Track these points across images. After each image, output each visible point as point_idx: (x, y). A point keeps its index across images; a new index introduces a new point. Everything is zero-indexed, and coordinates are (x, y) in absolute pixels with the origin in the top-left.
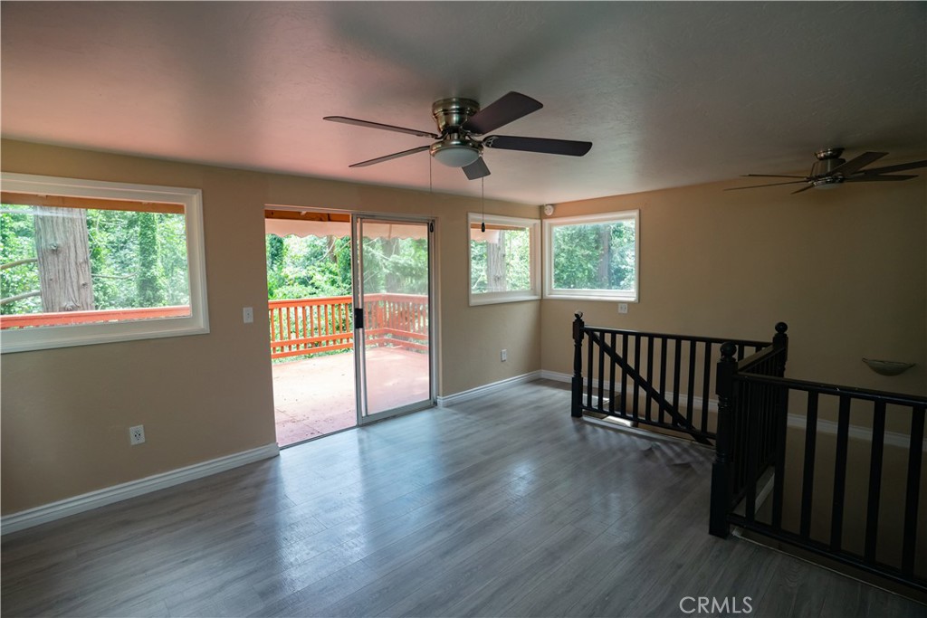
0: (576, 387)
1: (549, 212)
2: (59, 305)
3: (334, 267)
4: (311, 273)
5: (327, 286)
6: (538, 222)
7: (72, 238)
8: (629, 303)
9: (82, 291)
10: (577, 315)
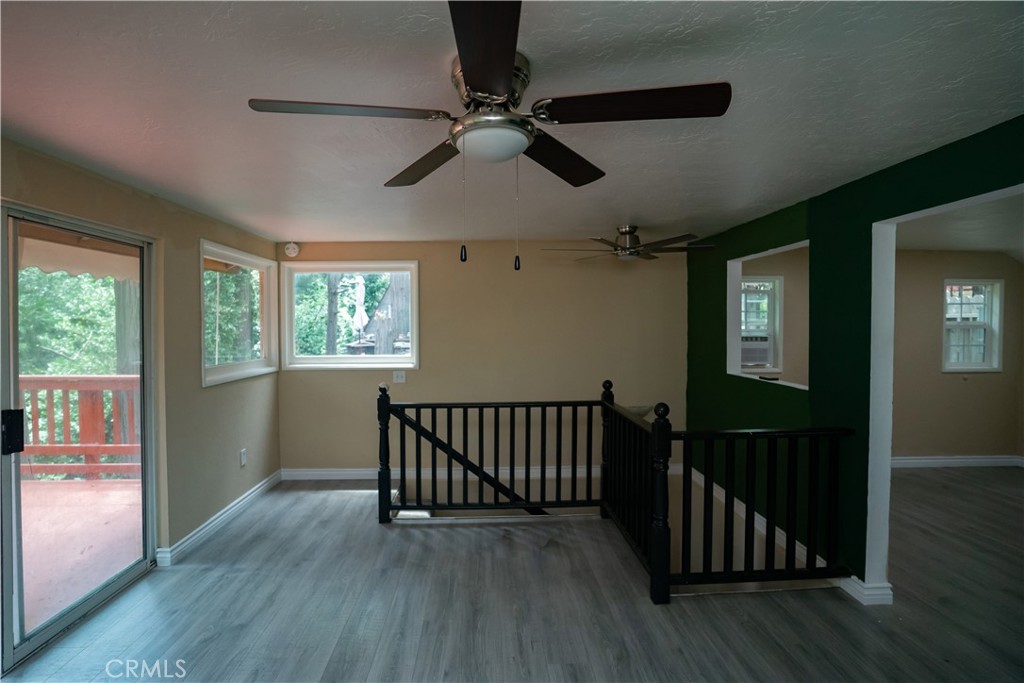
0: (384, 483)
1: (292, 252)
6: (274, 264)
8: (407, 370)
10: (381, 389)
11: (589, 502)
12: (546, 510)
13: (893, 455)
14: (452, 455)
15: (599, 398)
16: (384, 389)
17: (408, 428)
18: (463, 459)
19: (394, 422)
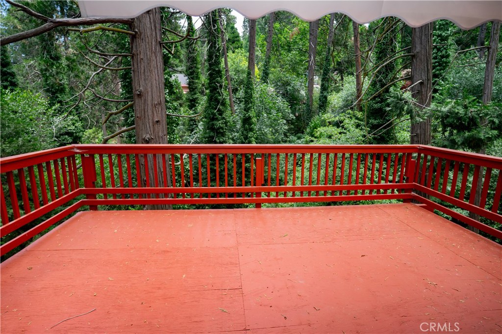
2: (142, 136)
3: (359, 114)
4: (342, 118)
5: (352, 129)
7: (150, 84)
9: (156, 126)
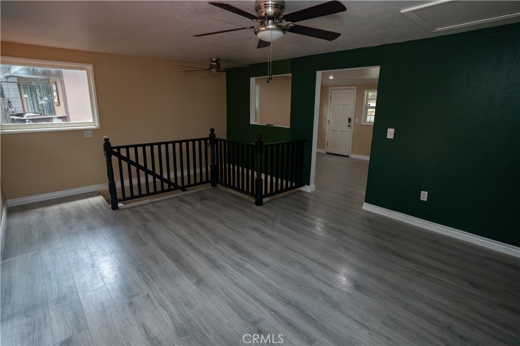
8: (93, 130)
10: (105, 139)
11: (207, 181)
12: (186, 189)
13: (317, 148)
14: (147, 172)
15: (208, 137)
16: (108, 139)
17: (123, 162)
18: (153, 173)
19: (115, 159)
